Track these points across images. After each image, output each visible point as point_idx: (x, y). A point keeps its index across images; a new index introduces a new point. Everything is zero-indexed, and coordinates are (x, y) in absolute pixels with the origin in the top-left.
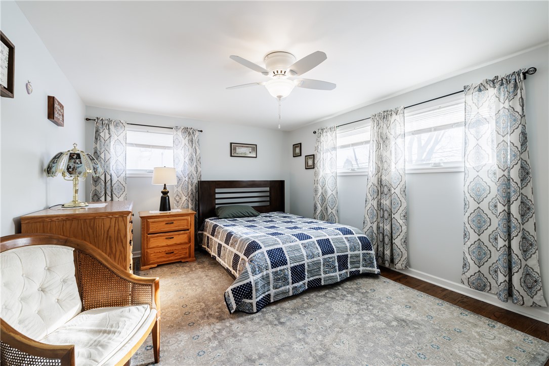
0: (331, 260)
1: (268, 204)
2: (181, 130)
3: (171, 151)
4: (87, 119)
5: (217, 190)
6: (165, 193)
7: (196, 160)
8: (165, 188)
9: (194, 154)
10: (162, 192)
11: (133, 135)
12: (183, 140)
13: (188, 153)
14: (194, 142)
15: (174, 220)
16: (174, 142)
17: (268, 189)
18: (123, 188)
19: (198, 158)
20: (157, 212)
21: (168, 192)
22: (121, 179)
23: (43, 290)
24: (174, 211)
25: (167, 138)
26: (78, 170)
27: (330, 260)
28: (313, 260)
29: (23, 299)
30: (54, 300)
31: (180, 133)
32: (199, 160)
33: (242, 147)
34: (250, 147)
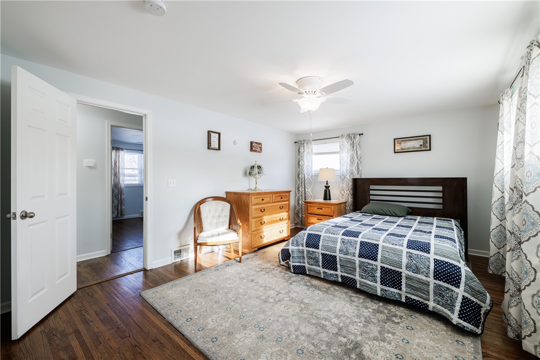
0: (370, 267)
1: (440, 207)
2: (345, 137)
3: (338, 156)
4: (295, 143)
5: (372, 187)
6: (327, 187)
7: (357, 160)
8: (327, 184)
9: (355, 156)
10: (325, 187)
11: (316, 147)
12: (347, 144)
13: (350, 154)
14: (355, 145)
15: (323, 207)
16: (340, 147)
17: (440, 188)
18: (310, 183)
19: (359, 158)
20: (322, 200)
21: (329, 186)
22: (310, 177)
23: (219, 216)
24: (333, 201)
25: (335, 146)
26: (252, 173)
27: (368, 266)
28: (346, 256)
29: (213, 217)
30: (221, 221)
31: (344, 139)
32: (360, 159)
33: (410, 140)
34: (421, 139)
